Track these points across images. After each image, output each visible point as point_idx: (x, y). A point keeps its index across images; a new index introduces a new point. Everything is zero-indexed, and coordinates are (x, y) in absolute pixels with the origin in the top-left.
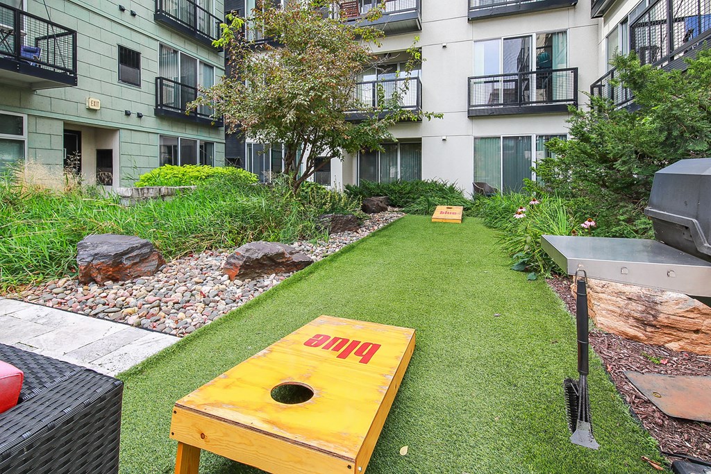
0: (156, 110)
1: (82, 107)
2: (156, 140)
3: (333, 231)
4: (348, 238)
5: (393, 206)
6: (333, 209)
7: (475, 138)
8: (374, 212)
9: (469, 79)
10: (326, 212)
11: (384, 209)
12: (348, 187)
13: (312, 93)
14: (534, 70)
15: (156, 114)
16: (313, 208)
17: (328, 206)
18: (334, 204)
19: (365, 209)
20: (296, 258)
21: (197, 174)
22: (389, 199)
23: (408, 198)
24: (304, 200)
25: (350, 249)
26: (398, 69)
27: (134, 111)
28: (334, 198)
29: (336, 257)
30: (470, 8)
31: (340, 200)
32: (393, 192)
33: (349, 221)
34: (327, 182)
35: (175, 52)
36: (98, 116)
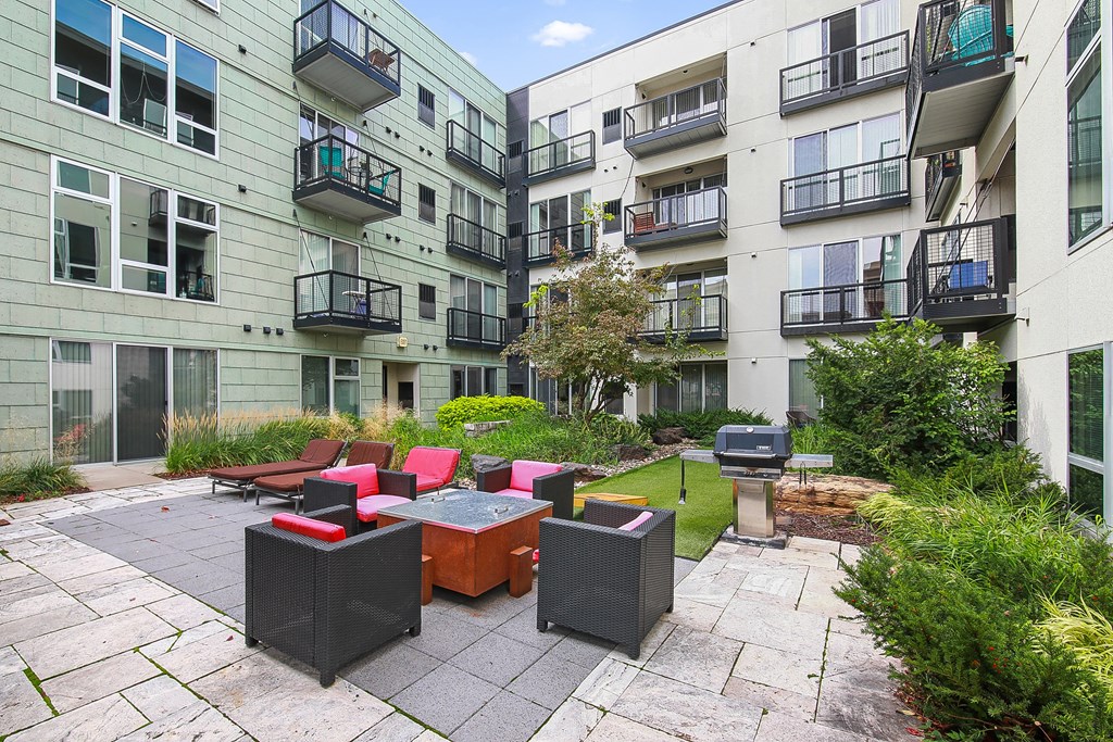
0: (448, 341)
1: (394, 346)
2: (447, 371)
3: (622, 458)
4: (633, 464)
5: (691, 438)
6: (623, 441)
7: (791, 361)
8: (666, 444)
9: (783, 293)
10: (616, 443)
11: (678, 441)
12: (641, 417)
13: (604, 351)
14: (861, 281)
15: (447, 345)
16: (605, 440)
17: (618, 437)
18: (623, 436)
19: (657, 441)
20: (595, 473)
21: (491, 405)
22: (685, 430)
23: (707, 429)
24: (597, 431)
25: (635, 471)
26: (703, 276)
27: (431, 345)
28: (625, 428)
29: (622, 475)
30: (782, 213)
31: (629, 432)
32: (690, 422)
33: (635, 451)
34: (620, 410)
35: (464, 279)
36: (405, 353)
